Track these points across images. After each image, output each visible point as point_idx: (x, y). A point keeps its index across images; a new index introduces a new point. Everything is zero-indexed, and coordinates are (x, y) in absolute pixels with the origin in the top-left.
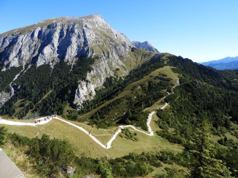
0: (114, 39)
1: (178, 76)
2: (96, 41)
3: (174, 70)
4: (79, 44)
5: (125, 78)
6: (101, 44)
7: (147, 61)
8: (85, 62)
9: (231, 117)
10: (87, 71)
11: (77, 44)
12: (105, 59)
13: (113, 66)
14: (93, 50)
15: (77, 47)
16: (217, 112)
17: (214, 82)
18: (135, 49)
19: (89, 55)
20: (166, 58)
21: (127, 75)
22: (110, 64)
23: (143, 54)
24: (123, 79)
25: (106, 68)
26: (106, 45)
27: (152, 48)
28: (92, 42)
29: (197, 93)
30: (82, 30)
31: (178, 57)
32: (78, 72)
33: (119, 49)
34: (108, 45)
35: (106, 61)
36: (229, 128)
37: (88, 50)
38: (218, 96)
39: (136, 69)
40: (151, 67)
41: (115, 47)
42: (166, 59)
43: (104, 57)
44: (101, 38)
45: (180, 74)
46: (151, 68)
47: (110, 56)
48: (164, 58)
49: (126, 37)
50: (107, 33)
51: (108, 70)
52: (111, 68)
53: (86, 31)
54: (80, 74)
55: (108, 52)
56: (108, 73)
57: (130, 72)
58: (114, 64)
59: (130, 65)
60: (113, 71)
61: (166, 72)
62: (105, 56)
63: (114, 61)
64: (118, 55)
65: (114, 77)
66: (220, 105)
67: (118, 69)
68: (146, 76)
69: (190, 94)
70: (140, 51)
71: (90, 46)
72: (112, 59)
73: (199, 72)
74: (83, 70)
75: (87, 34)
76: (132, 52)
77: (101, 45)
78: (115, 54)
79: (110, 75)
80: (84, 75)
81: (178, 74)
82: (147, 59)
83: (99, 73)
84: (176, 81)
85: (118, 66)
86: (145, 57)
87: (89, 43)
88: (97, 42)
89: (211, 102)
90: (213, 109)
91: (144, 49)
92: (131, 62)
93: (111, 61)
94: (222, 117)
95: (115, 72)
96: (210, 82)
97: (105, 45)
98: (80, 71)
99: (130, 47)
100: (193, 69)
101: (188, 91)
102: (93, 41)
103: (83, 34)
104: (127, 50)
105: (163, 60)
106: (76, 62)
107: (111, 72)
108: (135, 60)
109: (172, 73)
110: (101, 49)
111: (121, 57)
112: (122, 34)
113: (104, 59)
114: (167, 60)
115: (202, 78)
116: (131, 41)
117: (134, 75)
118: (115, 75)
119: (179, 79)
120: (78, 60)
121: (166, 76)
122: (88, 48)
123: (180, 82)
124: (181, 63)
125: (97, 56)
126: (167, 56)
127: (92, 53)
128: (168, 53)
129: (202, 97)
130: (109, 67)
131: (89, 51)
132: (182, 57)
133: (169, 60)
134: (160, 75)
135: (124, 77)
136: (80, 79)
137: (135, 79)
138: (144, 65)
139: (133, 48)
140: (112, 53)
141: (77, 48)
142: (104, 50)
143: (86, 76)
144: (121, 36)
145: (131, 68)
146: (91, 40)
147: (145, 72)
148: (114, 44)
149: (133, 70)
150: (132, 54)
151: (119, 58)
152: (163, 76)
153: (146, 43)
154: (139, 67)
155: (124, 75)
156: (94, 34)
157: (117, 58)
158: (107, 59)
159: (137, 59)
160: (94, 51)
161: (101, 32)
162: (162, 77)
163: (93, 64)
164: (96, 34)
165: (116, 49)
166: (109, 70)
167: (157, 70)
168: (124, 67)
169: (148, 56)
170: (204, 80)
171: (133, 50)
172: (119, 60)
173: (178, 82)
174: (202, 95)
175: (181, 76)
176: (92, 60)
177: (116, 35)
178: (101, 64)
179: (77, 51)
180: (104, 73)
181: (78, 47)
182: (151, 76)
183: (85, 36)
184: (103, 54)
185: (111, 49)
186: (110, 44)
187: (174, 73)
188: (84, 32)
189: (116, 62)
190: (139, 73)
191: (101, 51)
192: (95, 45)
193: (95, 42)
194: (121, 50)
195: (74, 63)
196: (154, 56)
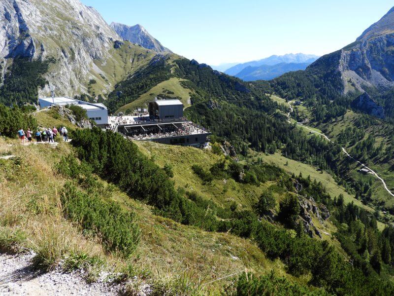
0: (80, 24)
1: (190, 93)
2: (45, 26)
3: (184, 85)
4: (10, 32)
5: (107, 96)
6: (55, 33)
7: (143, 67)
8: (28, 69)
9: (250, 144)
10: (36, 87)
11: (5, 31)
12: (67, 63)
13: (85, 76)
14: (42, 46)
15: (6, 38)
16: (235, 139)
17: (240, 100)
18: (120, 43)
19: (36, 55)
20: (174, 62)
21: (111, 91)
22: (78, 73)
23: (135, 55)
24: (105, 99)
25: (71, 80)
26: (66, 35)
27: (150, 39)
28: (36, 30)
29: (212, 115)
30: (12, 4)
31: (192, 61)
32: (18, 87)
33: (92, 43)
34: (70, 35)
35: (70, 67)
36: (247, 155)
37: (31, 45)
38: (239, 118)
39: (125, 80)
40: (151, 79)
41: (83, 40)
42: (173, 64)
43: (65, 60)
44: (54, 22)
45: (192, 90)
46: (151, 81)
47: (77, 56)
48: (170, 62)
49: (98, 15)
50: (64, 12)
51: (76, 82)
52: (80, 80)
53: (20, 6)
54: (24, 91)
55: (71, 49)
56: (76, 90)
57: (116, 86)
58: (84, 72)
59: (115, 74)
60: (85, 84)
61: (173, 87)
62: (66, 56)
63: (85, 67)
64: (91, 55)
65: (88, 96)
66: (239, 129)
67: (93, 82)
68: (145, 94)
69: (204, 117)
70: (130, 48)
71: (33, 38)
72: (79, 63)
73: (221, 85)
74: (29, 84)
75: (25, 13)
76: (115, 50)
77: (56, 35)
78: (84, 52)
79: (81, 93)
80: (32, 93)
81: (189, 90)
82: (143, 63)
83: (59, 89)
84: (187, 100)
85: (93, 76)
86: (138, 59)
87: (30, 30)
88: (46, 29)
89: (228, 126)
90: (230, 134)
91: (137, 44)
92: (115, 69)
93: (78, 66)
94: (240, 143)
95: (89, 86)
96: (234, 99)
97: (63, 36)
98: (23, 85)
99: (111, 39)
100: (213, 80)
101: (201, 114)
102: (39, 28)
103: (15, 12)
104: (106, 45)
105: (169, 67)
106: (8, 68)
107: (82, 86)
108: (123, 64)
109: (181, 89)
110: (56, 43)
111: (96, 59)
112: (90, 7)
113: (65, 62)
114: (175, 65)
115: (224, 93)
116: (109, 24)
117: (125, 92)
118: (89, 92)
119: (190, 97)
120: (13, 65)
121: (173, 93)
122: (32, 42)
123: (192, 102)
124: (196, 71)
125: (51, 57)
126: (175, 59)
127: (40, 52)
128: (176, 55)
129: (217, 120)
130: (77, 78)
131: (34, 47)
132: (196, 62)
133: (178, 66)
134: (164, 92)
135: (105, 95)
136: (28, 102)
137: (127, 99)
138: (138, 75)
139: (116, 42)
140: (79, 51)
141: (6, 41)
142: (62, 45)
143: (37, 94)
144: (89, 12)
145: (117, 78)
146: (35, 25)
147: (142, 87)
148: (80, 33)
149: (120, 82)
150: (115, 53)
151: (92, 61)
152: (168, 93)
153: (137, 28)
154: (130, 77)
155: (105, 92)
156: (38, 13)
157: (89, 60)
158: (72, 63)
159: (126, 63)
160: (44, 47)
161: (52, 9)
162: (167, 95)
163: (45, 72)
164: (42, 12)
165: (86, 45)
166: (78, 83)
167: (159, 85)
168: (104, 78)
169: (145, 58)
170: (227, 96)
171: (116, 45)
172: (93, 64)
173: (189, 102)
174: (219, 119)
175: (194, 92)
176: (42, 65)
177: (81, 13)
178: (61, 73)
179: (8, 45)
180: (69, 88)
181: (9, 38)
182: (151, 95)
183: (21, 15)
184: (62, 54)
185: (77, 44)
186: (73, 33)
187: (184, 89)
188: (17, 7)
189: (89, 68)
190: (133, 90)
191: (58, 47)
192: (43, 35)
193: (43, 28)
194: (96, 46)
195: (6, 71)
196: (154, 59)
